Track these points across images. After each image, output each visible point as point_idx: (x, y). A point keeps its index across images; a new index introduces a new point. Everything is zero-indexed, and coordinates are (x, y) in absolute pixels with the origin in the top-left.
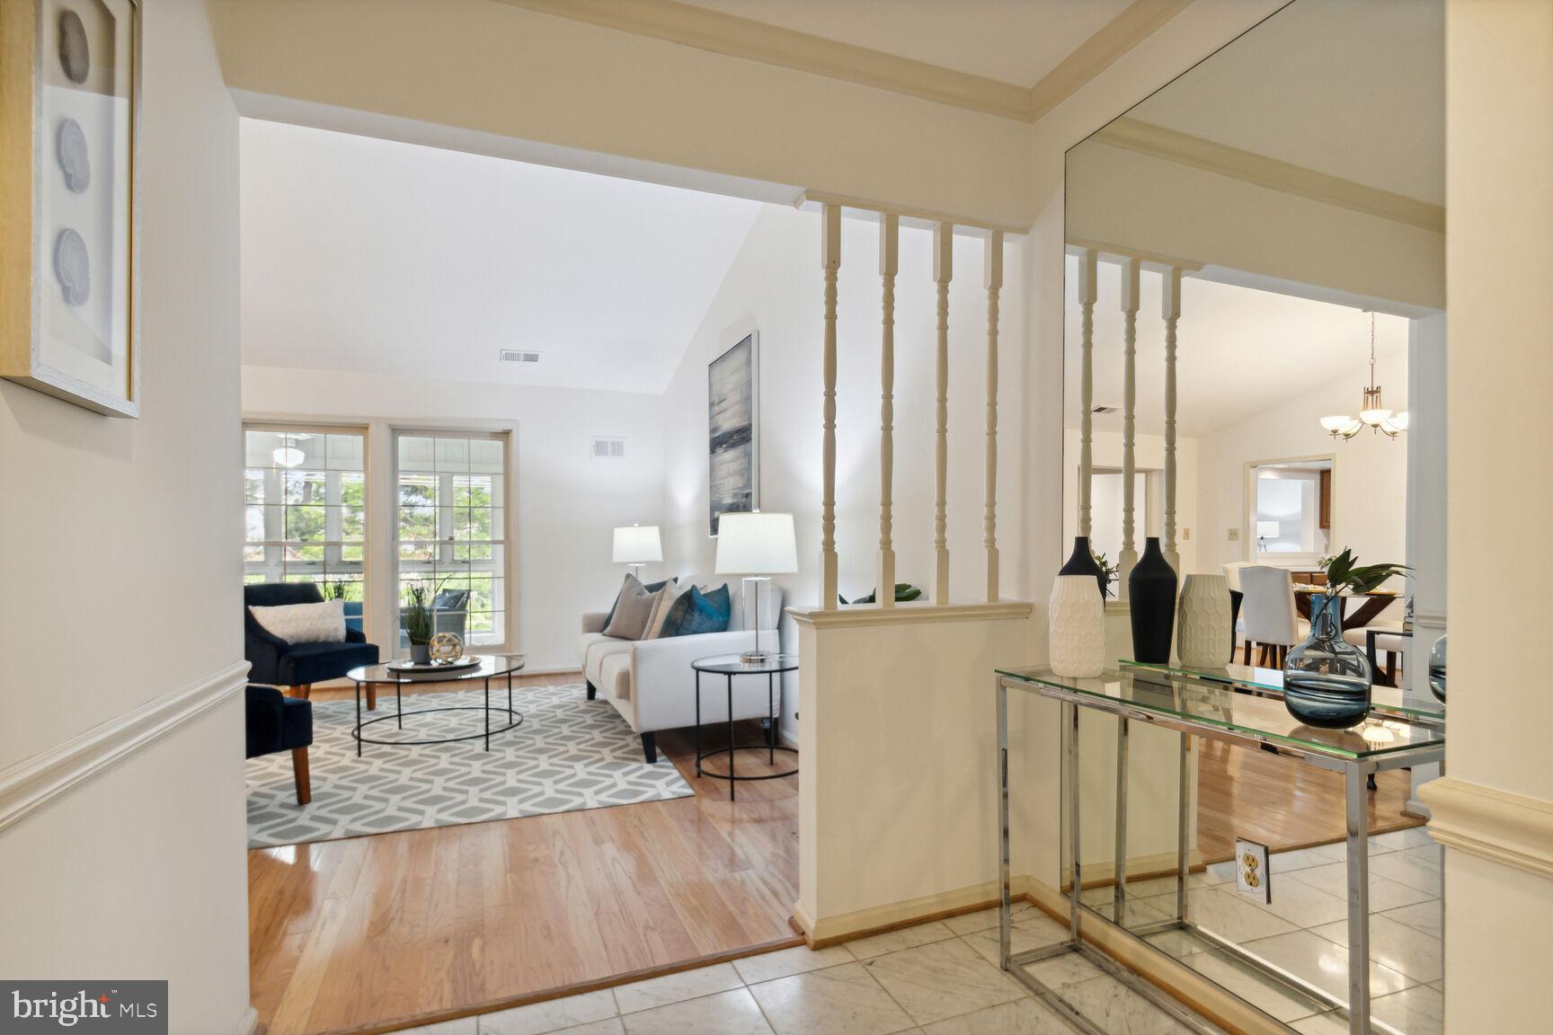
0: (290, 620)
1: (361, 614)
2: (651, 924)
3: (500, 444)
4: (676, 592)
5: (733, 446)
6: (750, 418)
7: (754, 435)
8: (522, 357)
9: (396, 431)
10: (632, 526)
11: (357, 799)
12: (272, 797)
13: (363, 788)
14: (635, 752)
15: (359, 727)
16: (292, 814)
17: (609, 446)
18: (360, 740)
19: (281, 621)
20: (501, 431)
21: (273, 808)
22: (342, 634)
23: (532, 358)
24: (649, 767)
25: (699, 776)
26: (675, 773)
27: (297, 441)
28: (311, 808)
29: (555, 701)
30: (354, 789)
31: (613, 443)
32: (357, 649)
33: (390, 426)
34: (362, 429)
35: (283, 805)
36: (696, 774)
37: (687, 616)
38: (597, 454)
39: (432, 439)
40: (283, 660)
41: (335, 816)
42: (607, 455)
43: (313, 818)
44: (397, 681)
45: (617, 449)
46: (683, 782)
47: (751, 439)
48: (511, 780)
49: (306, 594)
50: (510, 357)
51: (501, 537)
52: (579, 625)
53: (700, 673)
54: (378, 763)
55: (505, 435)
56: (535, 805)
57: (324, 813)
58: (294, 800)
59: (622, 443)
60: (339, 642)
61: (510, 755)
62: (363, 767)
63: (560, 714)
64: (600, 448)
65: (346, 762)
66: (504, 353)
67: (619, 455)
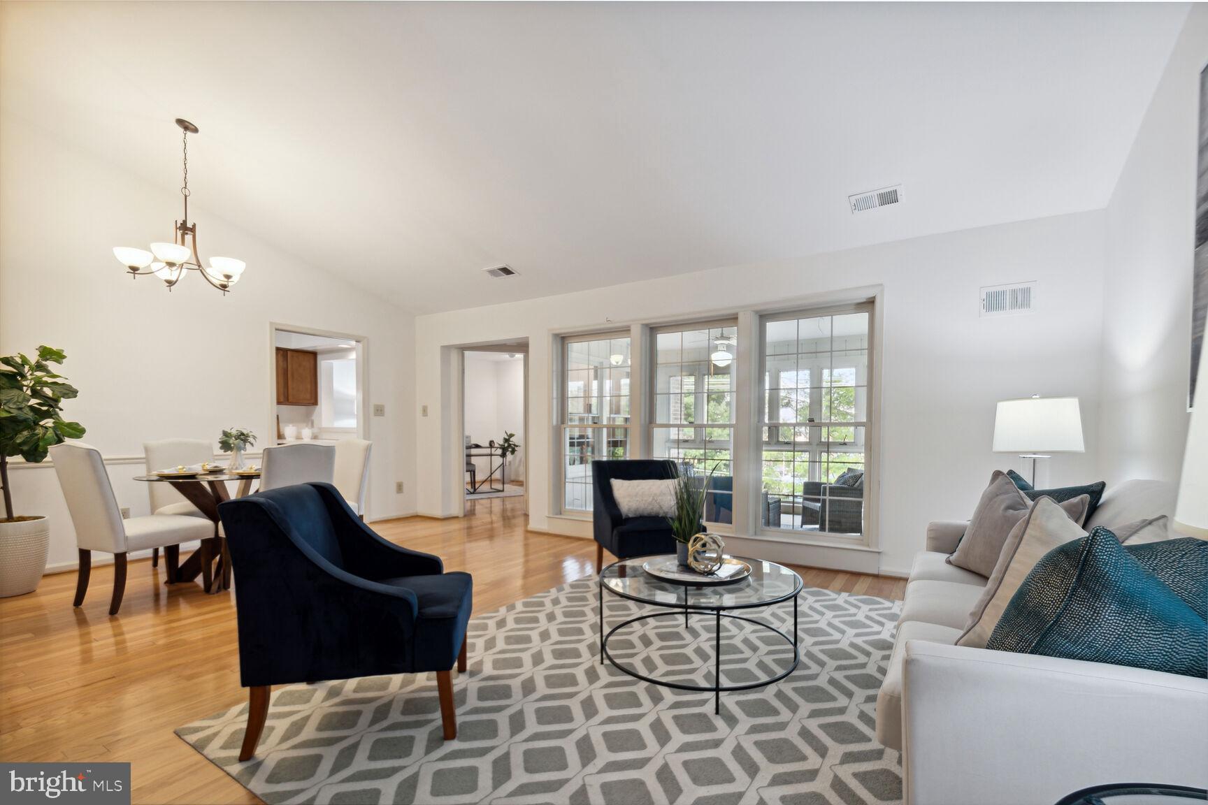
1: (731, 490)
3: (864, 317)
8: (877, 201)
9: (764, 317)
17: (1009, 296)
20: (865, 300)
23: (889, 198)
31: (1015, 292)
33: (756, 312)
34: (733, 319)
38: (988, 310)
39: (795, 322)
42: (1003, 308)
45: (1021, 298)
50: (861, 205)
51: (864, 419)
52: (923, 541)
55: (869, 304)
59: (1027, 289)
64: (994, 302)
66: (853, 200)
67: (1022, 306)
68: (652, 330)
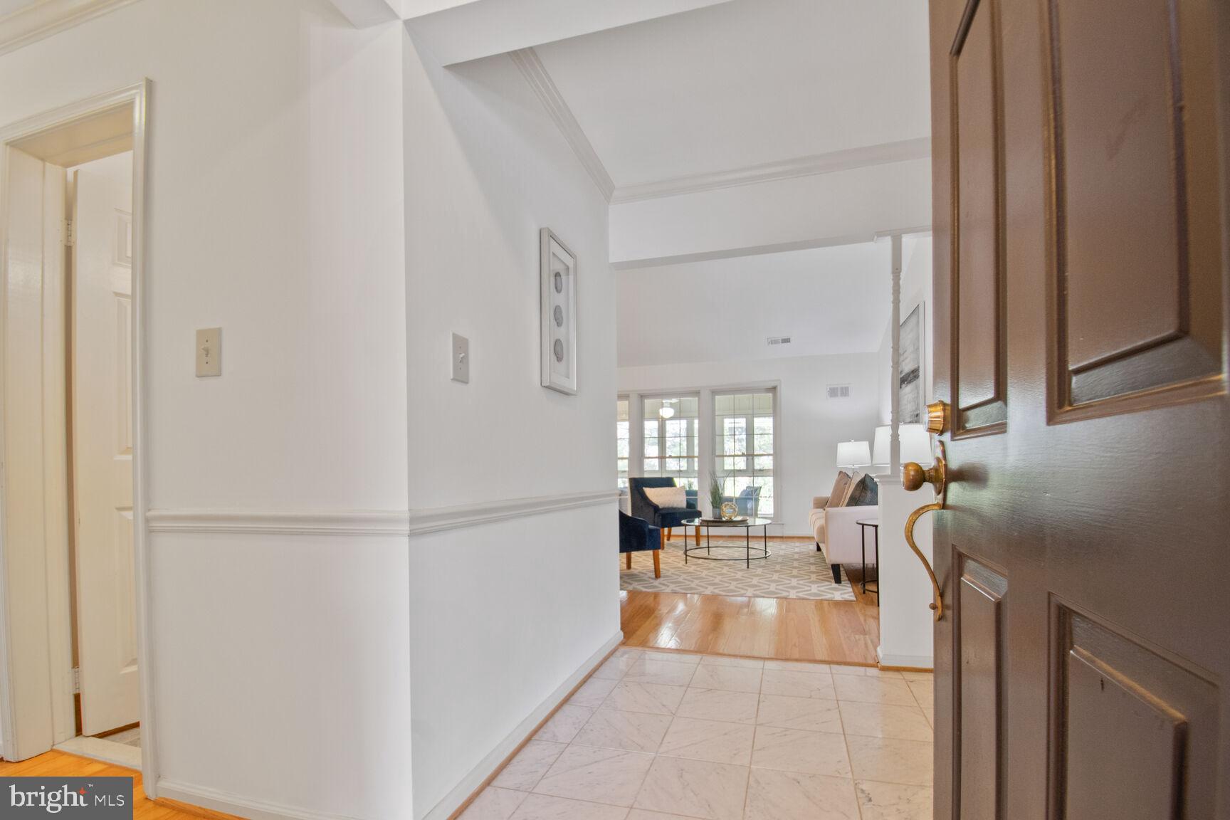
0: (661, 495)
1: (696, 496)
2: (797, 644)
3: (770, 395)
4: (857, 479)
5: (910, 382)
6: (918, 363)
7: (921, 373)
9: (715, 392)
10: (850, 441)
11: (680, 579)
12: (646, 574)
13: (684, 576)
14: (830, 578)
15: (686, 551)
16: (652, 581)
17: (839, 390)
18: (686, 556)
19: (656, 496)
20: (770, 387)
21: (645, 578)
22: (684, 505)
23: (787, 341)
24: (836, 585)
25: (864, 593)
26: (851, 590)
27: (671, 403)
28: (661, 580)
29: (797, 550)
30: (680, 576)
31: (842, 388)
32: (691, 511)
33: (711, 390)
34: (696, 393)
35: (650, 578)
36: (862, 591)
37: (863, 494)
38: (831, 396)
39: (732, 396)
40: (657, 515)
41: (669, 584)
42: (838, 396)
43: (660, 584)
44: (707, 523)
45: (845, 392)
46: (852, 594)
47: (919, 376)
48: (755, 581)
49: (668, 482)
50: (774, 342)
52: (812, 504)
53: (865, 526)
54: (693, 567)
55: (773, 389)
56: (762, 593)
57: (665, 582)
58: (654, 576)
59: (848, 387)
60: (683, 508)
61: (759, 571)
62: (687, 568)
63: (796, 556)
64: (833, 392)
65: (680, 565)
66: (769, 340)
67: (845, 396)
68: (642, 397)
